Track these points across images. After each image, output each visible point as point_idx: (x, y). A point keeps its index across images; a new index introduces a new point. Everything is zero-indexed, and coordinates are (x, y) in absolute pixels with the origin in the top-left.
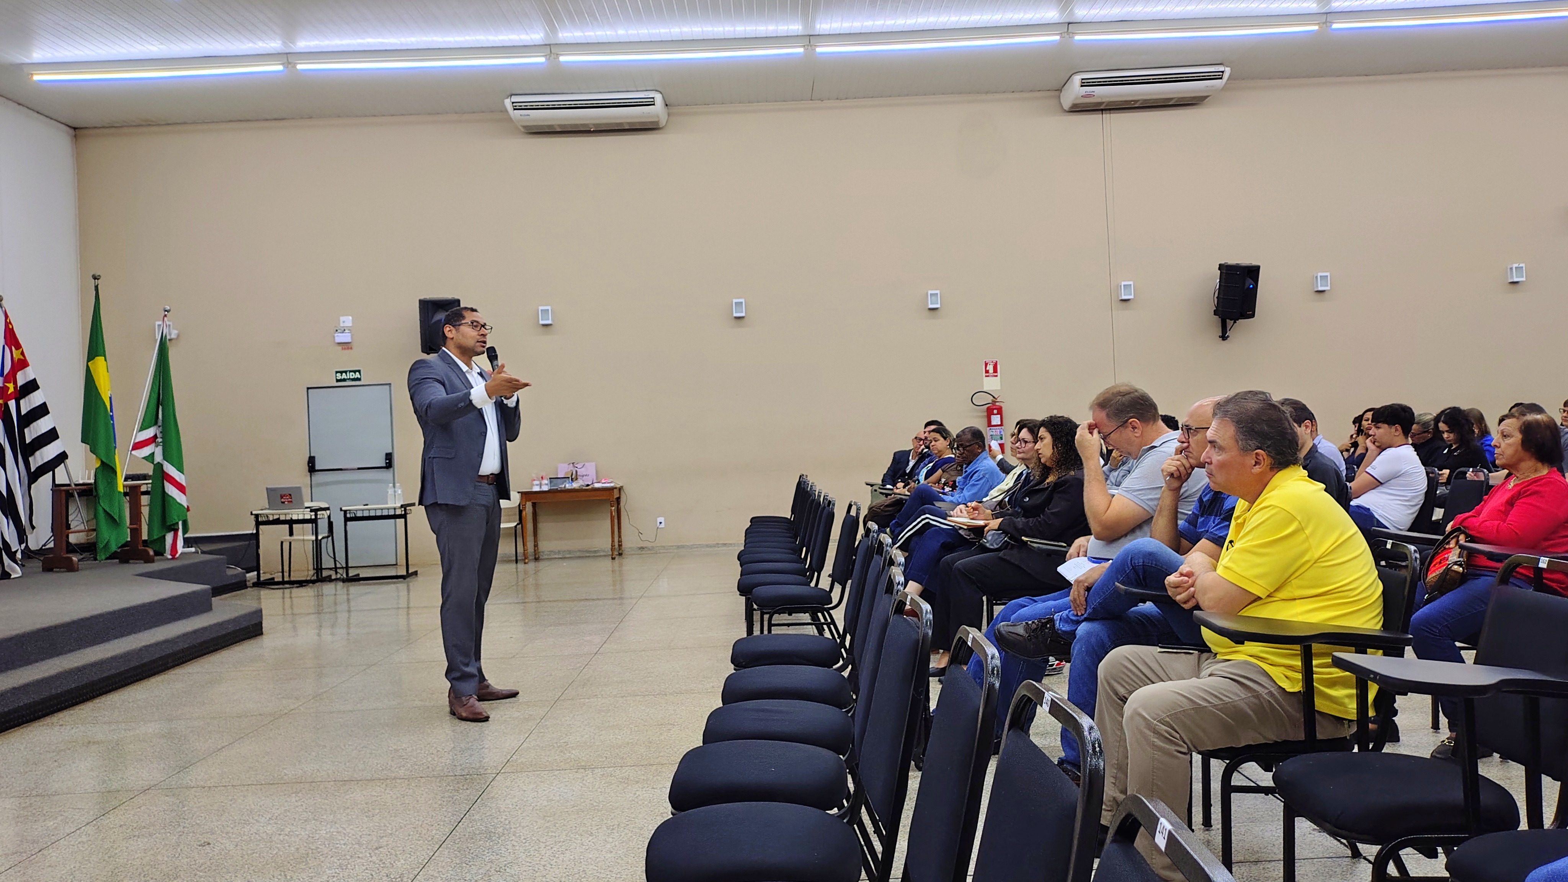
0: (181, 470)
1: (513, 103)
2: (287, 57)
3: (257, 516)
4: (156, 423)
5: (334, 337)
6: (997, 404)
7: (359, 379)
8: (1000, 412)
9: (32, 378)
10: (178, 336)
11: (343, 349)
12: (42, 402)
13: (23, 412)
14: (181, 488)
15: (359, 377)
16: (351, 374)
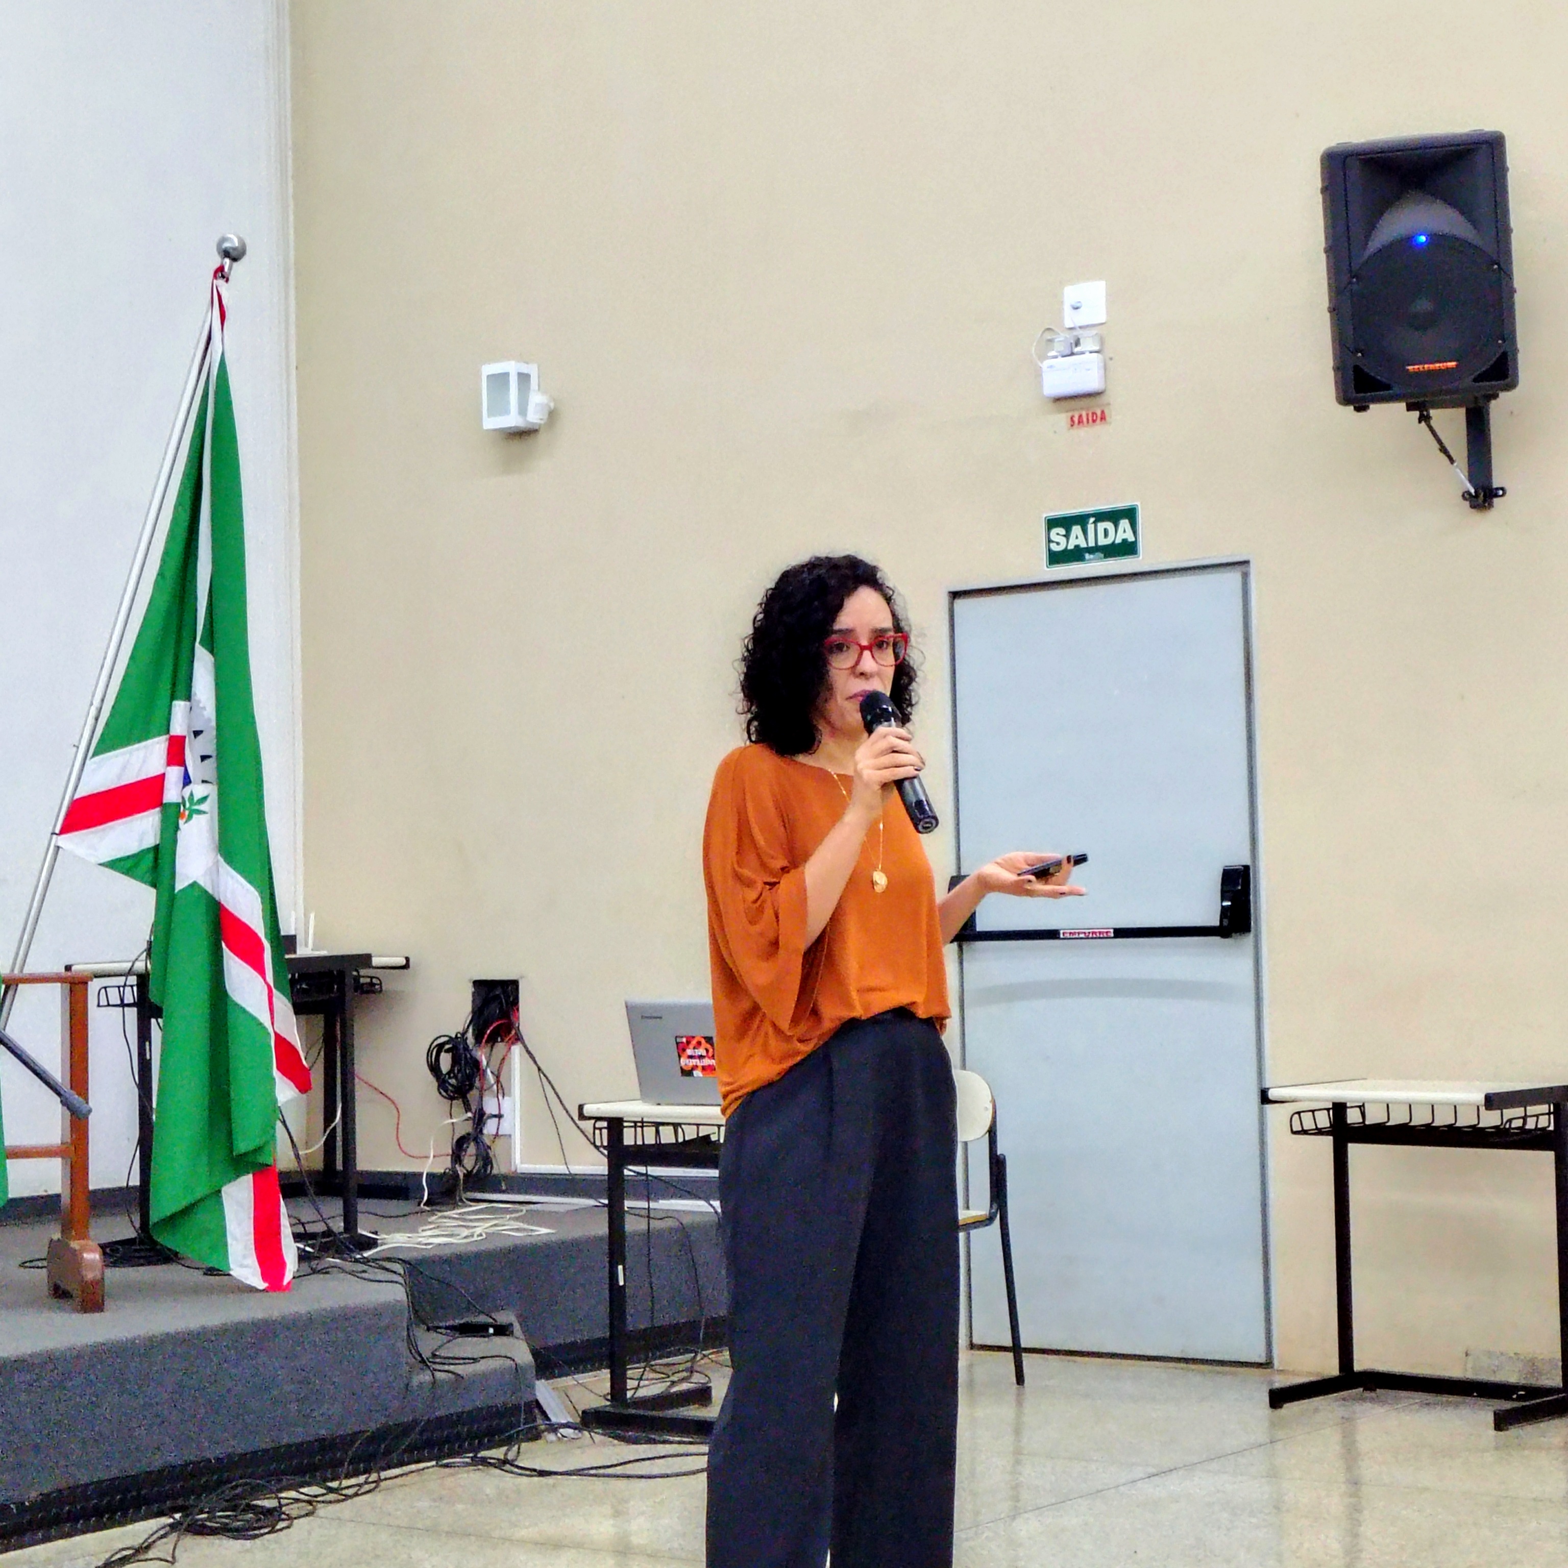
3: (615, 1125)
5: (1038, 374)
7: (1128, 549)
10: (552, 415)
11: (1072, 421)
15: (1131, 538)
16: (1102, 526)
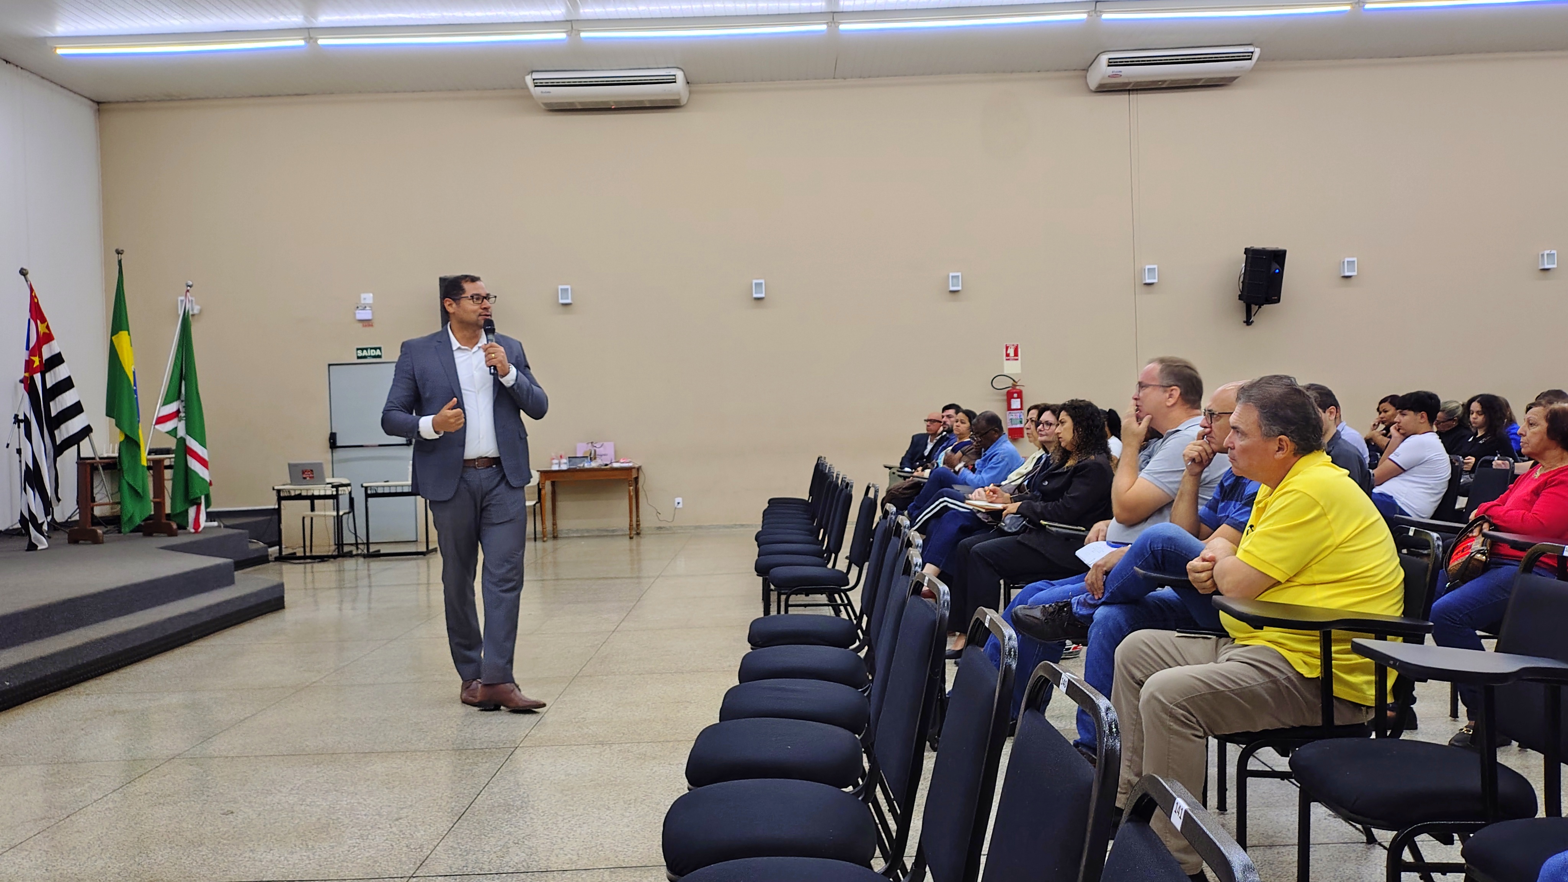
0: (203, 444)
1: (534, 80)
2: (309, 32)
3: (279, 491)
4: (179, 398)
5: (355, 314)
6: (1017, 388)
7: (379, 357)
8: (1020, 395)
9: (57, 352)
10: (201, 311)
11: (363, 326)
12: (67, 376)
13: (49, 386)
14: (204, 463)
15: (380, 354)
16: (372, 351)
